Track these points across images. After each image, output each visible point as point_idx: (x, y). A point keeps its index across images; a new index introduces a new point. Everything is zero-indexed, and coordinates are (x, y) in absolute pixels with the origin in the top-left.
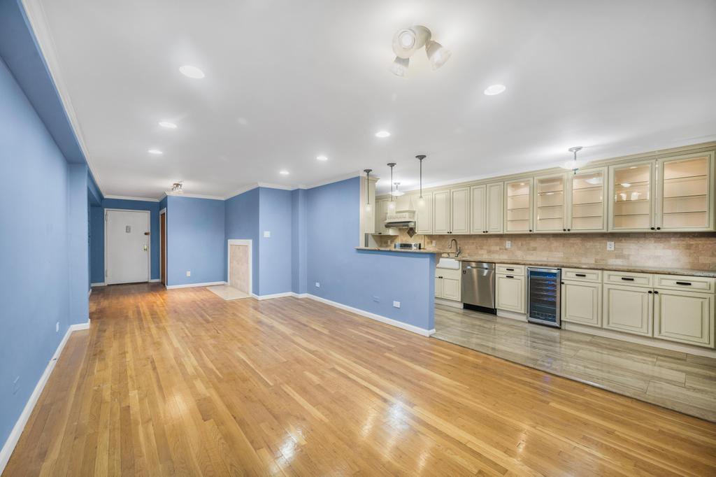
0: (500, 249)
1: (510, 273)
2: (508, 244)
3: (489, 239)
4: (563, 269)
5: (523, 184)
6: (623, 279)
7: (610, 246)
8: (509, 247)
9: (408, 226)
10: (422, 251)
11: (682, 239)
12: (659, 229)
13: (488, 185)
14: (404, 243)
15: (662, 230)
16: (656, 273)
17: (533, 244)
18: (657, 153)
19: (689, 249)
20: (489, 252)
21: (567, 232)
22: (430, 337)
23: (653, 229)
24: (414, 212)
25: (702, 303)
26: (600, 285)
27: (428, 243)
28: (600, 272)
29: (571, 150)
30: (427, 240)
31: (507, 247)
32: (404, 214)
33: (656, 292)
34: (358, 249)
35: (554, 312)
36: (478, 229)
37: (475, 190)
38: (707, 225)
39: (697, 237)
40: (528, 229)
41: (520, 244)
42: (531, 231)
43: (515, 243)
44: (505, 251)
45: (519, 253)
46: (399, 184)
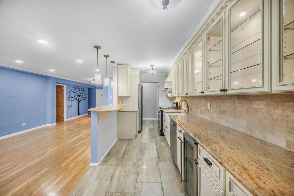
1: (180, 135)
2: (209, 105)
8: (210, 108)
20: (201, 111)
42: (203, 92)
43: (213, 105)
44: (208, 112)
45: (215, 115)
46: (154, 66)
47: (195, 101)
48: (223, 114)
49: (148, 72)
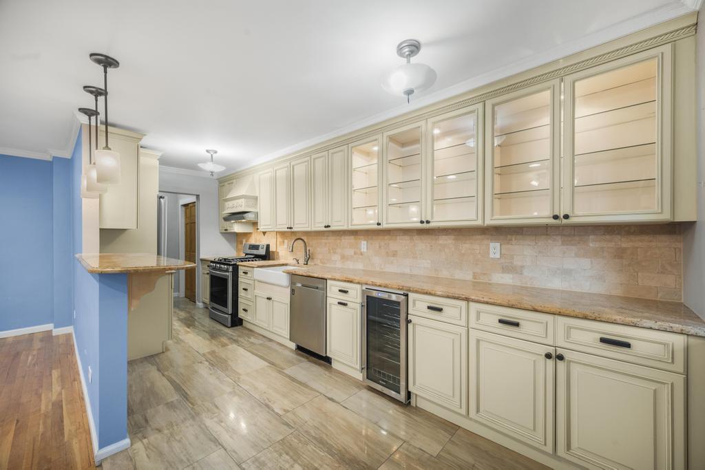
0: (355, 253)
1: (343, 298)
2: (363, 245)
4: (411, 295)
6: (500, 321)
7: (495, 249)
8: (365, 250)
11: (608, 237)
12: (566, 217)
13: (331, 151)
15: (572, 220)
16: (560, 314)
18: (562, 64)
19: (621, 257)
20: (343, 257)
21: (424, 225)
23: (556, 217)
24: (256, 199)
25: (655, 391)
26: (463, 331)
28: (463, 304)
31: (362, 250)
33: (561, 358)
36: (320, 223)
37: (316, 160)
38: (656, 208)
39: (634, 233)
40: (375, 222)
41: (378, 245)
42: (380, 224)
43: (371, 244)
44: (361, 256)
45: (377, 260)
46: (216, 152)
47: (324, 241)
48: (393, 256)
49: (201, 165)
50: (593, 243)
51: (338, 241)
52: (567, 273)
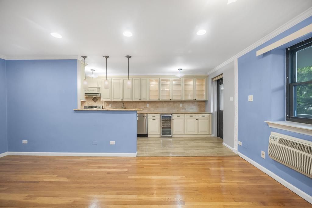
0: (144, 107)
1: (154, 118)
2: (148, 105)
3: (139, 103)
4: (173, 114)
5: (154, 80)
6: (190, 116)
7: (181, 105)
8: (148, 106)
9: (97, 96)
10: (103, 109)
13: (141, 78)
14: (90, 105)
17: (157, 105)
18: (195, 76)
21: (171, 100)
22: (137, 156)
23: (194, 99)
24: (99, 88)
25: (207, 121)
26: (184, 119)
27: (106, 106)
28: (184, 114)
29: (179, 70)
30: (106, 104)
32: (94, 89)
33: (198, 120)
34: (75, 111)
35: (170, 131)
36: (137, 99)
37: (135, 80)
39: (200, 102)
40: (158, 99)
43: (150, 105)
44: (146, 108)
45: (152, 109)
46: (94, 70)
50: (196, 103)
51: (137, 104)
52: (192, 109)
